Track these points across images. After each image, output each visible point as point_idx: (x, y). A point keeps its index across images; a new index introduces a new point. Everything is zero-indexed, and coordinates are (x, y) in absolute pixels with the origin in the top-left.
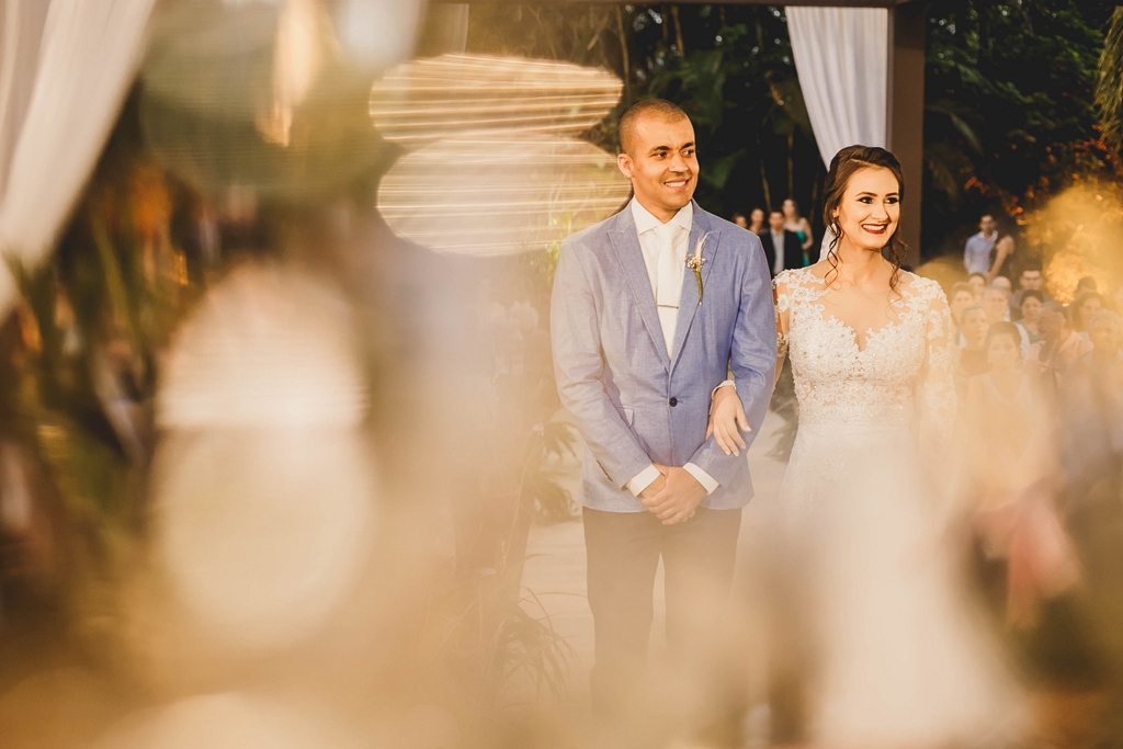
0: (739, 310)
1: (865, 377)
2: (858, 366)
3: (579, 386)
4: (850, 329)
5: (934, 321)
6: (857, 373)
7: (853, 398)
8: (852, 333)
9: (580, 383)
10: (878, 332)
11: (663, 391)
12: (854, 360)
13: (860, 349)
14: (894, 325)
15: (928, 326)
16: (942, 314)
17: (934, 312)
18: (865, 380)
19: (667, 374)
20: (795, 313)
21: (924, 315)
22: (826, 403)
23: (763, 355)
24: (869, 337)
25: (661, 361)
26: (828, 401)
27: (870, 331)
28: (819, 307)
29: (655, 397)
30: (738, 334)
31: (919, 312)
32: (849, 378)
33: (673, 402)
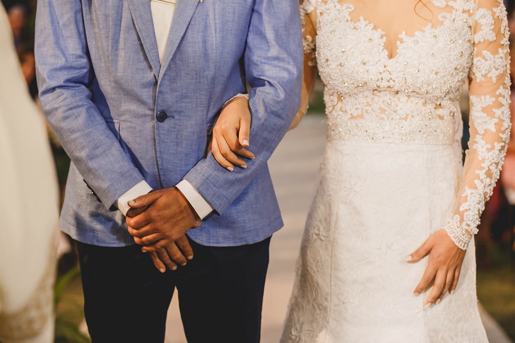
0: (253, 10)
1: (396, 88)
2: (386, 76)
3: (58, 91)
4: (380, 32)
5: (483, 21)
6: (387, 84)
7: (383, 111)
8: (382, 37)
9: (60, 87)
10: (412, 35)
11: (150, 101)
12: (382, 69)
13: (391, 56)
14: (432, 27)
15: (474, 28)
16: (493, 14)
17: (482, 11)
18: (397, 93)
19: (157, 82)
20: (321, 14)
21: (470, 15)
22: (352, 117)
23: (281, 64)
24: (402, 41)
25: (150, 67)
26: (355, 114)
27: (403, 35)
28: (348, 8)
29: (142, 110)
30: (253, 40)
31: (464, 12)
32: (377, 90)
33: (162, 117)
